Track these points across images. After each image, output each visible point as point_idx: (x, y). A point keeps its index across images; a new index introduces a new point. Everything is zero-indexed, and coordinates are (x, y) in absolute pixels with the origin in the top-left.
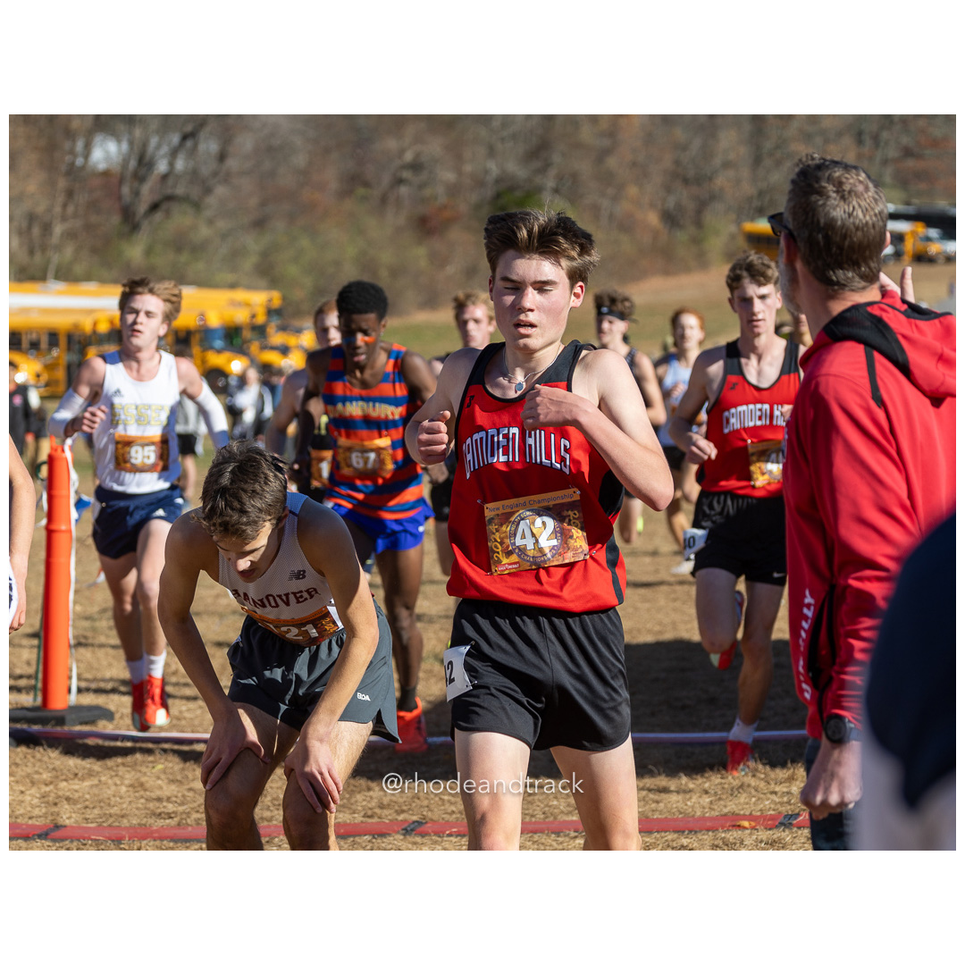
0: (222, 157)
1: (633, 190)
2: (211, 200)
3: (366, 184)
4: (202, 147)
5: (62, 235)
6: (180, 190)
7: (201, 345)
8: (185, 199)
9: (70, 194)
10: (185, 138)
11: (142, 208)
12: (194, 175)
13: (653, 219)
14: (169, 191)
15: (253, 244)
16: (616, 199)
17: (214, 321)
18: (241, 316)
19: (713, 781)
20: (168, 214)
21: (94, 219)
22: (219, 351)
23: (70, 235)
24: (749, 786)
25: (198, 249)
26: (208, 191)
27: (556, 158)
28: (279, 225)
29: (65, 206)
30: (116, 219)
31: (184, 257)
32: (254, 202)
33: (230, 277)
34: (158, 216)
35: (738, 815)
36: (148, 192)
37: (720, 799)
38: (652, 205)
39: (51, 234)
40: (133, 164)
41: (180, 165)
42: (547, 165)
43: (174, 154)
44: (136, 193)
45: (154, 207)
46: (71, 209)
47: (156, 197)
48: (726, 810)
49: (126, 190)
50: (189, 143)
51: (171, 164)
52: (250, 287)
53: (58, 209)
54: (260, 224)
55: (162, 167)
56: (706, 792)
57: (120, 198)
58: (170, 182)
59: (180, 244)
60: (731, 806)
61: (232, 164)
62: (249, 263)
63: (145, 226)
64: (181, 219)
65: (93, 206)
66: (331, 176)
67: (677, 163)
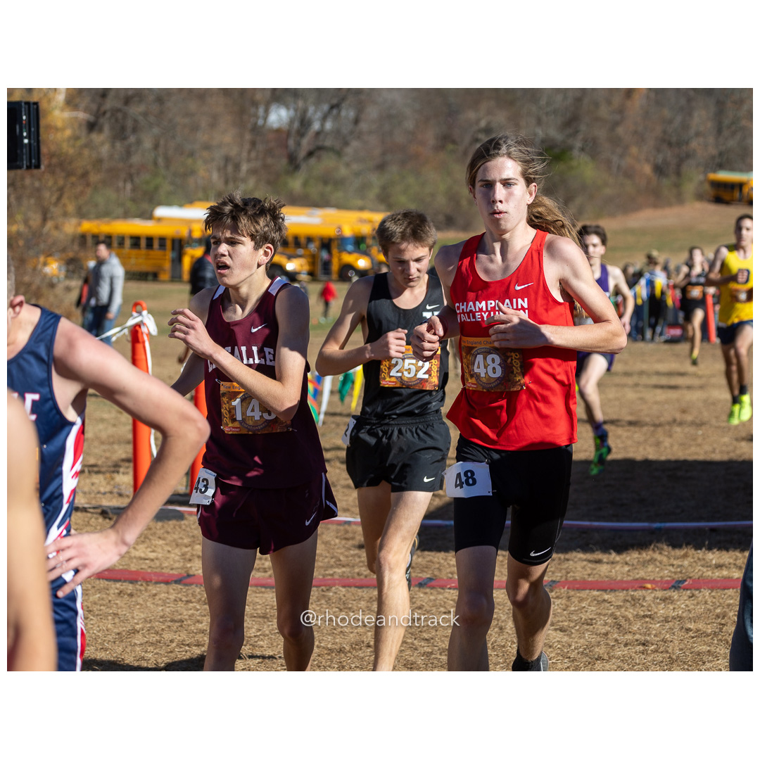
0: (356, 121)
1: (634, 150)
2: (349, 150)
3: (454, 142)
4: (343, 113)
5: (248, 171)
6: (328, 143)
7: (339, 249)
8: (331, 149)
9: (253, 144)
10: (332, 107)
11: (302, 154)
12: (337, 132)
13: (647, 169)
14: (320, 143)
15: (376, 180)
16: (622, 156)
17: (347, 232)
18: (366, 229)
19: (633, 556)
20: (319, 158)
21: (270, 161)
22: (350, 253)
23: (253, 172)
24: (656, 560)
25: (339, 183)
26: (346, 144)
27: (583, 127)
28: (394, 169)
29: (249, 152)
30: (284, 161)
31: (329, 188)
32: (377, 152)
33: (359, 203)
34: (313, 161)
35: (645, 580)
36: (306, 143)
37: (636, 568)
38: (647, 160)
39: (239, 171)
40: (296, 125)
41: (329, 125)
42: (577, 132)
43: (324, 119)
44: (298, 144)
45: (310, 154)
46: (253, 154)
47: (311, 147)
48: (637, 576)
49: (291, 142)
50: (335, 111)
51: (322, 125)
52: (373, 210)
53: (245, 154)
54: (381, 167)
55: (316, 126)
56: (627, 563)
57: (287, 147)
58: (321, 137)
59: (326, 179)
60: (641, 574)
61: (364, 126)
62: (373, 193)
63: (304, 167)
64: (327, 162)
65: (269, 152)
66: (430, 136)
67: (665, 132)
